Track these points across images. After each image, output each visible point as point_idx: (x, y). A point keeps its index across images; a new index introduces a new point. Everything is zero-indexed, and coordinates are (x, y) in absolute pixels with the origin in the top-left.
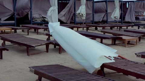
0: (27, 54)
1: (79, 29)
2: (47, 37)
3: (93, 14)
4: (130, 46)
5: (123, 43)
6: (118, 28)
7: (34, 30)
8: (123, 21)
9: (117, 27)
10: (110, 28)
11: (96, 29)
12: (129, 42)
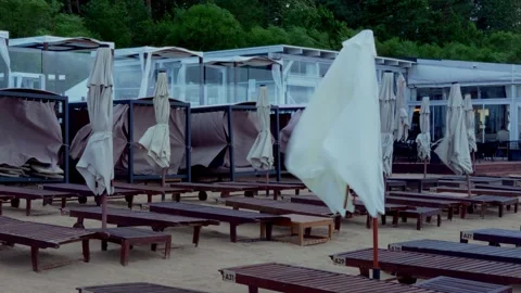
0: (31, 268)
1: (153, 197)
2: (75, 220)
3: (187, 150)
4: (311, 241)
5: (293, 235)
6: (268, 194)
7: (12, 202)
8: (281, 172)
9: (265, 192)
10: (243, 193)
11: (203, 197)
12: (308, 230)
